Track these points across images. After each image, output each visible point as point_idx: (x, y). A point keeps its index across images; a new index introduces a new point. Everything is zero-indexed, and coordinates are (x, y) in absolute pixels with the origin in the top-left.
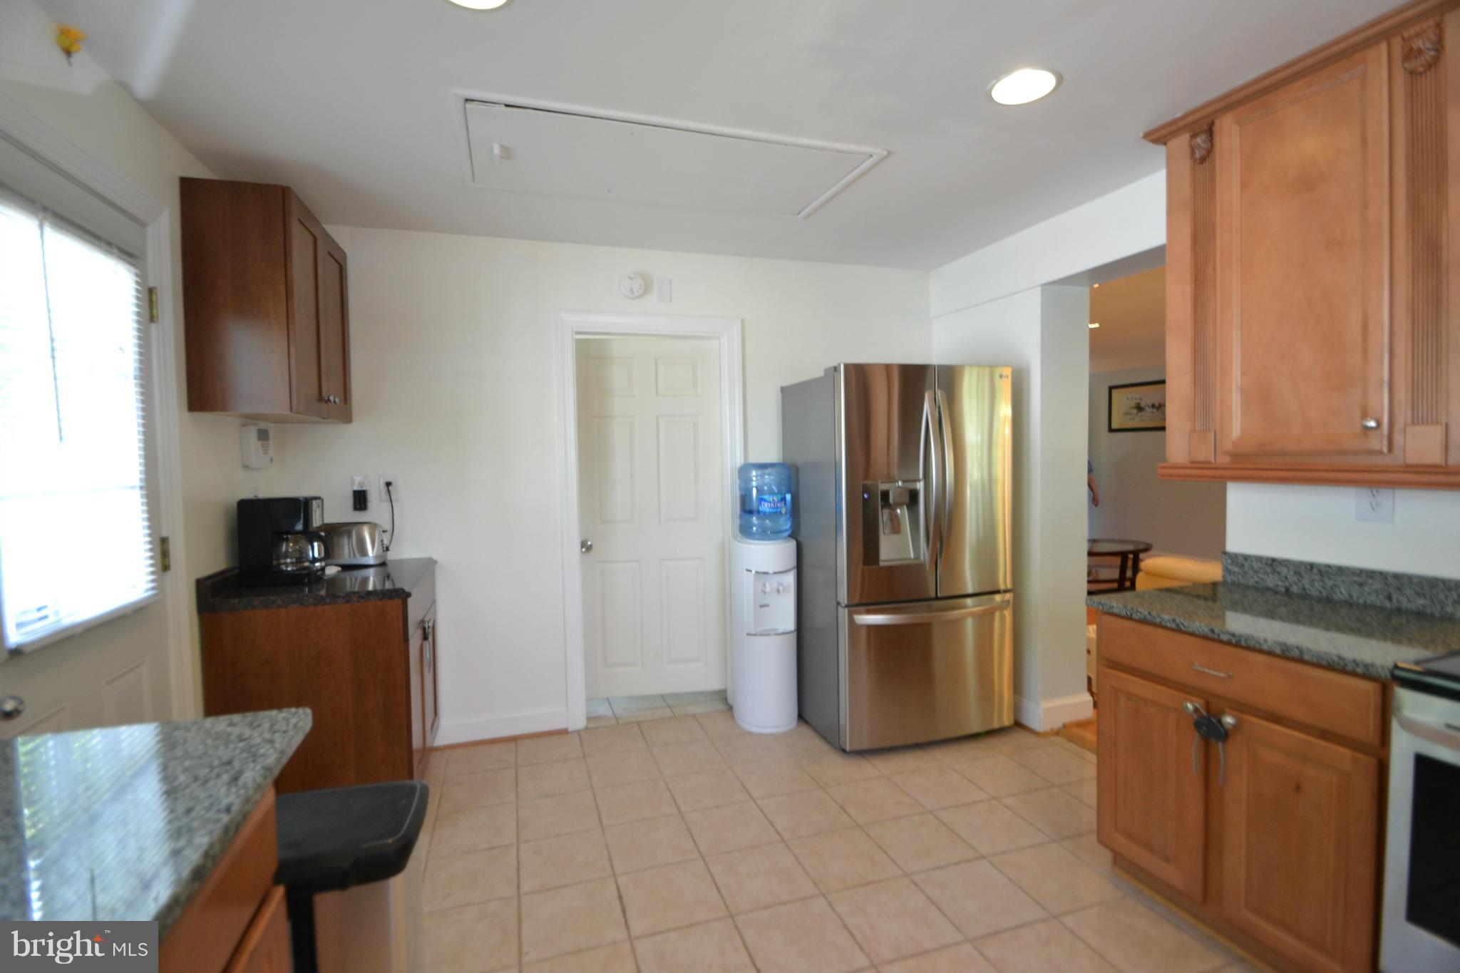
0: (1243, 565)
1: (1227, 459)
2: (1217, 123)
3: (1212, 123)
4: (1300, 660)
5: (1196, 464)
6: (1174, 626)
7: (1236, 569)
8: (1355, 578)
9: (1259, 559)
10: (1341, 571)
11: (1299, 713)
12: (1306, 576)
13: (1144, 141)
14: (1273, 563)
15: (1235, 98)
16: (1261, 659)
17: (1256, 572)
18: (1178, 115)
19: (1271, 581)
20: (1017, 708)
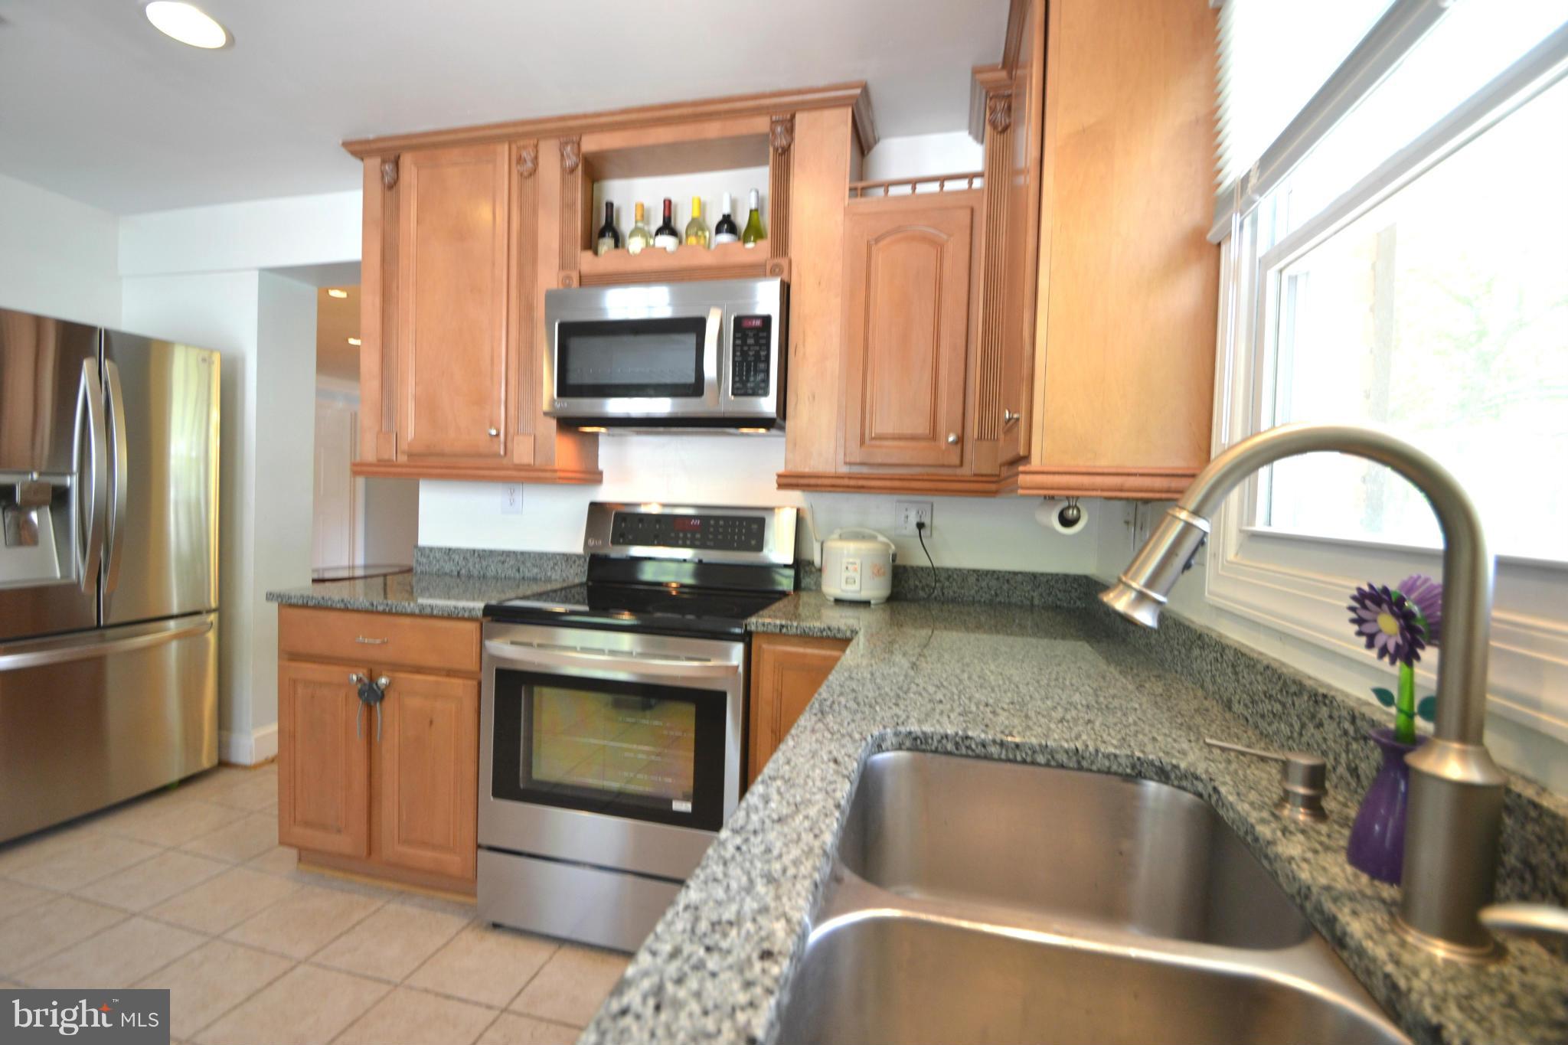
0: (429, 557)
1: (403, 459)
2: (401, 158)
3: (399, 157)
4: (432, 616)
5: (382, 463)
6: (342, 606)
7: (424, 560)
8: (500, 558)
9: (440, 549)
10: (491, 553)
11: (432, 660)
12: (471, 560)
13: (343, 151)
14: (449, 552)
15: (415, 141)
16: (407, 621)
17: (438, 561)
18: (371, 136)
19: (448, 567)
20: (222, 745)
